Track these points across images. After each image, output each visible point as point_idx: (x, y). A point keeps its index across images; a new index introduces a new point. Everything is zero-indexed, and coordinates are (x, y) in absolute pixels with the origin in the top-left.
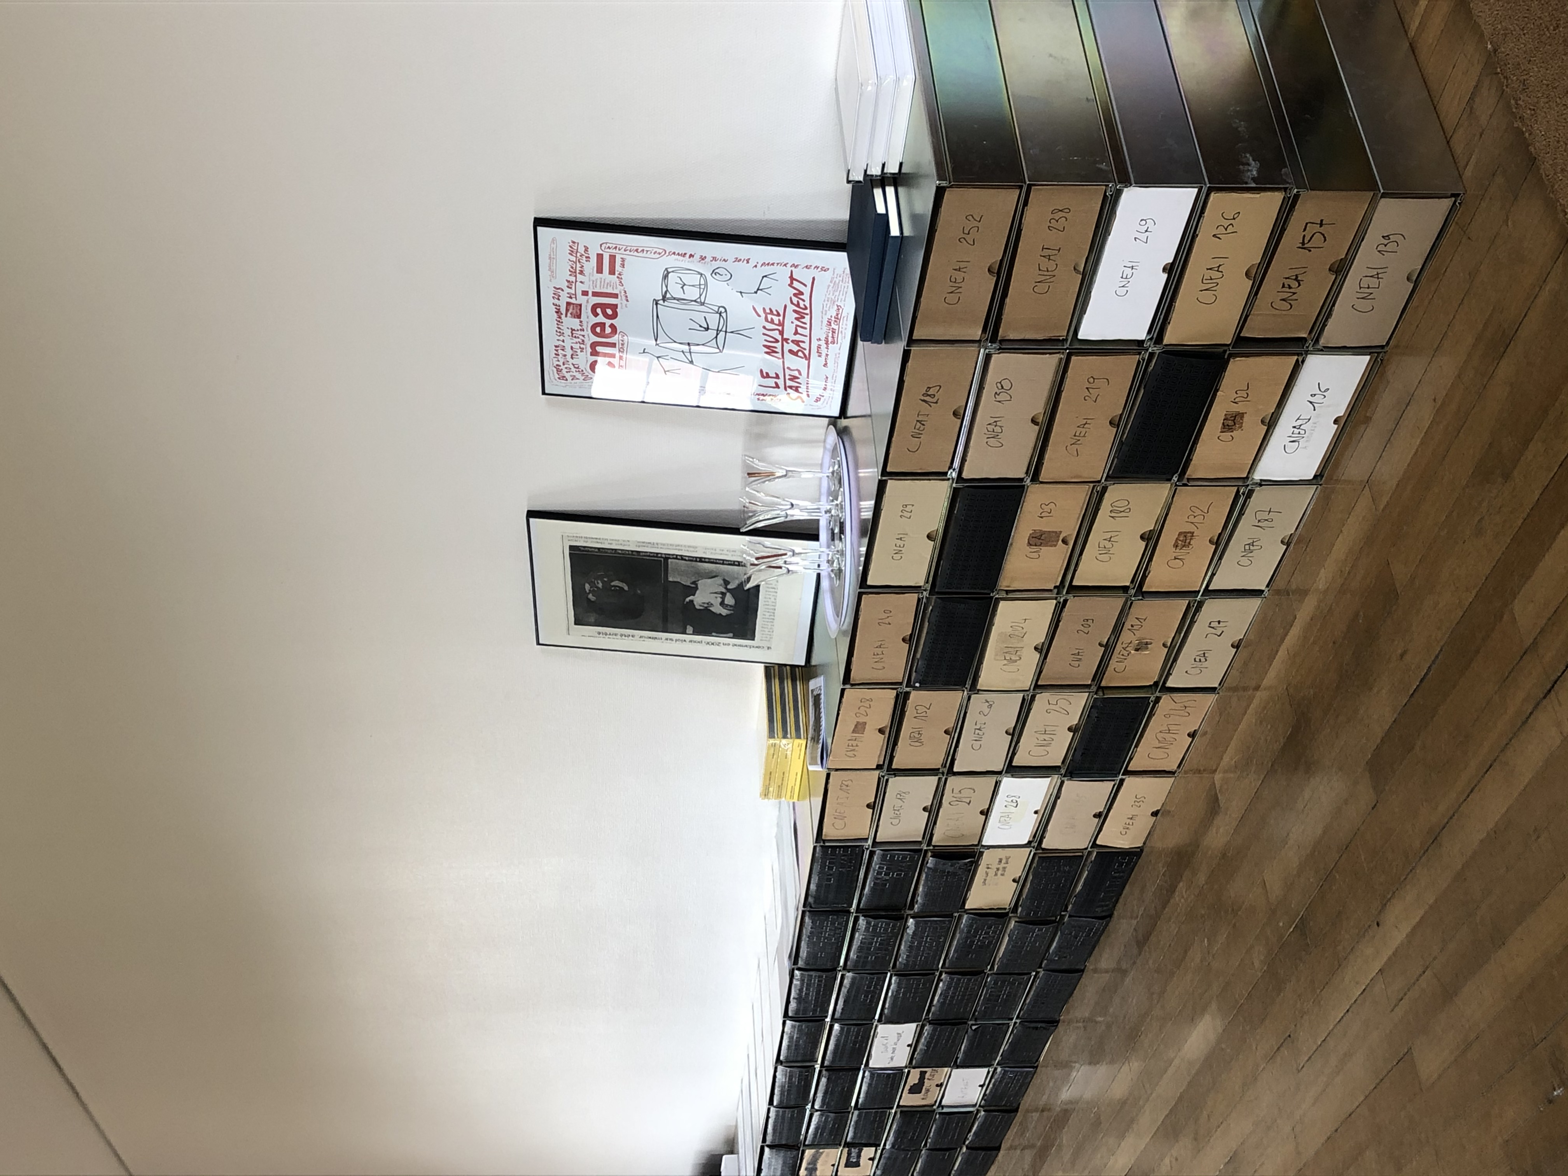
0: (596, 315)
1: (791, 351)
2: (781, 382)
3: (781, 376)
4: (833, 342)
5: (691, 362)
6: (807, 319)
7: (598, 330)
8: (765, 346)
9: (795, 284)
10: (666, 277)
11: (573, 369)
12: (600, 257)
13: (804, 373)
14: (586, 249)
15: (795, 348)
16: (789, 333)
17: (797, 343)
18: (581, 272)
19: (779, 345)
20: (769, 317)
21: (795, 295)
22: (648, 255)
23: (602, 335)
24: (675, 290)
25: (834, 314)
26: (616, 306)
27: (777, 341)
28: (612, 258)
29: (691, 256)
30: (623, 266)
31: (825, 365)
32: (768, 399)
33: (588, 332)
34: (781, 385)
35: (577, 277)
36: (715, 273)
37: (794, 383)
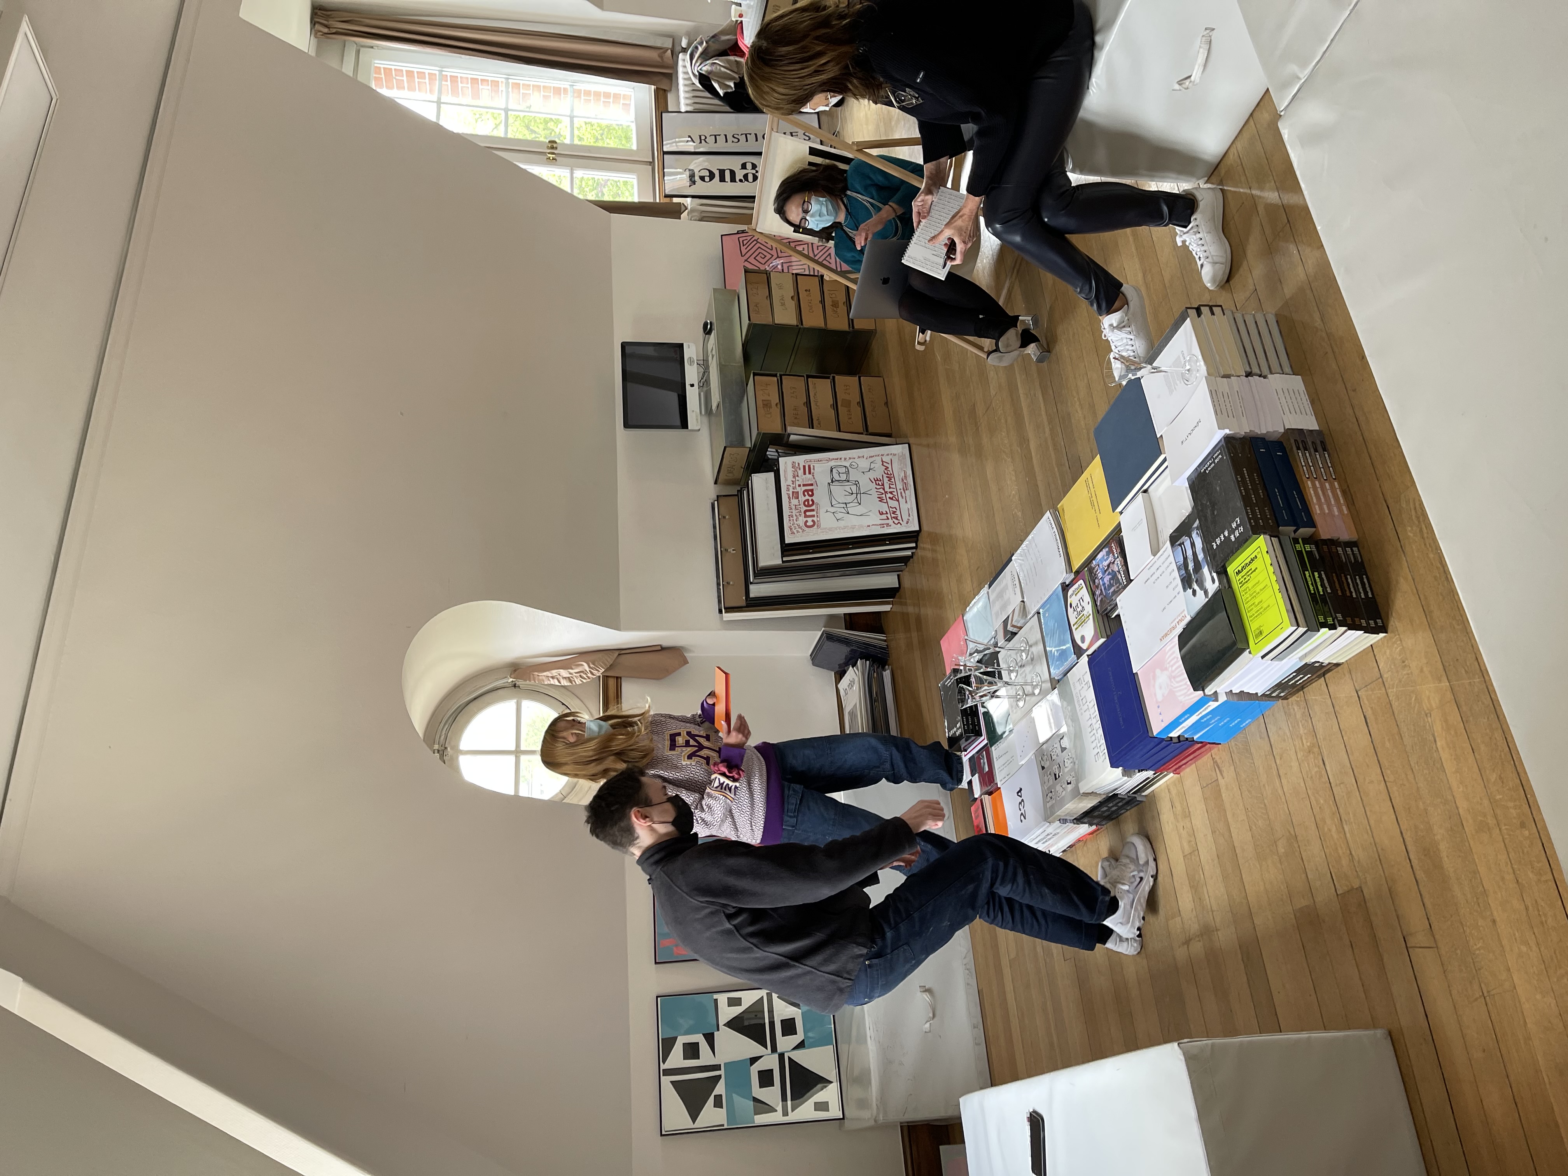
0: (805, 496)
1: (890, 498)
2: (889, 515)
3: (888, 512)
4: (907, 490)
5: (848, 513)
6: (893, 480)
7: (806, 503)
8: (878, 498)
9: (885, 464)
10: (832, 471)
11: (797, 527)
12: (804, 467)
13: (898, 508)
14: (799, 464)
15: (891, 496)
16: (887, 489)
17: (891, 493)
18: (798, 476)
19: (884, 496)
20: (877, 482)
21: (885, 469)
22: (824, 462)
23: (809, 506)
24: (836, 477)
25: (904, 475)
26: (813, 490)
27: (883, 494)
28: (809, 466)
29: (840, 459)
30: (814, 469)
31: (906, 502)
32: (885, 526)
33: (802, 506)
34: (890, 517)
35: (797, 478)
36: (851, 465)
37: (894, 515)
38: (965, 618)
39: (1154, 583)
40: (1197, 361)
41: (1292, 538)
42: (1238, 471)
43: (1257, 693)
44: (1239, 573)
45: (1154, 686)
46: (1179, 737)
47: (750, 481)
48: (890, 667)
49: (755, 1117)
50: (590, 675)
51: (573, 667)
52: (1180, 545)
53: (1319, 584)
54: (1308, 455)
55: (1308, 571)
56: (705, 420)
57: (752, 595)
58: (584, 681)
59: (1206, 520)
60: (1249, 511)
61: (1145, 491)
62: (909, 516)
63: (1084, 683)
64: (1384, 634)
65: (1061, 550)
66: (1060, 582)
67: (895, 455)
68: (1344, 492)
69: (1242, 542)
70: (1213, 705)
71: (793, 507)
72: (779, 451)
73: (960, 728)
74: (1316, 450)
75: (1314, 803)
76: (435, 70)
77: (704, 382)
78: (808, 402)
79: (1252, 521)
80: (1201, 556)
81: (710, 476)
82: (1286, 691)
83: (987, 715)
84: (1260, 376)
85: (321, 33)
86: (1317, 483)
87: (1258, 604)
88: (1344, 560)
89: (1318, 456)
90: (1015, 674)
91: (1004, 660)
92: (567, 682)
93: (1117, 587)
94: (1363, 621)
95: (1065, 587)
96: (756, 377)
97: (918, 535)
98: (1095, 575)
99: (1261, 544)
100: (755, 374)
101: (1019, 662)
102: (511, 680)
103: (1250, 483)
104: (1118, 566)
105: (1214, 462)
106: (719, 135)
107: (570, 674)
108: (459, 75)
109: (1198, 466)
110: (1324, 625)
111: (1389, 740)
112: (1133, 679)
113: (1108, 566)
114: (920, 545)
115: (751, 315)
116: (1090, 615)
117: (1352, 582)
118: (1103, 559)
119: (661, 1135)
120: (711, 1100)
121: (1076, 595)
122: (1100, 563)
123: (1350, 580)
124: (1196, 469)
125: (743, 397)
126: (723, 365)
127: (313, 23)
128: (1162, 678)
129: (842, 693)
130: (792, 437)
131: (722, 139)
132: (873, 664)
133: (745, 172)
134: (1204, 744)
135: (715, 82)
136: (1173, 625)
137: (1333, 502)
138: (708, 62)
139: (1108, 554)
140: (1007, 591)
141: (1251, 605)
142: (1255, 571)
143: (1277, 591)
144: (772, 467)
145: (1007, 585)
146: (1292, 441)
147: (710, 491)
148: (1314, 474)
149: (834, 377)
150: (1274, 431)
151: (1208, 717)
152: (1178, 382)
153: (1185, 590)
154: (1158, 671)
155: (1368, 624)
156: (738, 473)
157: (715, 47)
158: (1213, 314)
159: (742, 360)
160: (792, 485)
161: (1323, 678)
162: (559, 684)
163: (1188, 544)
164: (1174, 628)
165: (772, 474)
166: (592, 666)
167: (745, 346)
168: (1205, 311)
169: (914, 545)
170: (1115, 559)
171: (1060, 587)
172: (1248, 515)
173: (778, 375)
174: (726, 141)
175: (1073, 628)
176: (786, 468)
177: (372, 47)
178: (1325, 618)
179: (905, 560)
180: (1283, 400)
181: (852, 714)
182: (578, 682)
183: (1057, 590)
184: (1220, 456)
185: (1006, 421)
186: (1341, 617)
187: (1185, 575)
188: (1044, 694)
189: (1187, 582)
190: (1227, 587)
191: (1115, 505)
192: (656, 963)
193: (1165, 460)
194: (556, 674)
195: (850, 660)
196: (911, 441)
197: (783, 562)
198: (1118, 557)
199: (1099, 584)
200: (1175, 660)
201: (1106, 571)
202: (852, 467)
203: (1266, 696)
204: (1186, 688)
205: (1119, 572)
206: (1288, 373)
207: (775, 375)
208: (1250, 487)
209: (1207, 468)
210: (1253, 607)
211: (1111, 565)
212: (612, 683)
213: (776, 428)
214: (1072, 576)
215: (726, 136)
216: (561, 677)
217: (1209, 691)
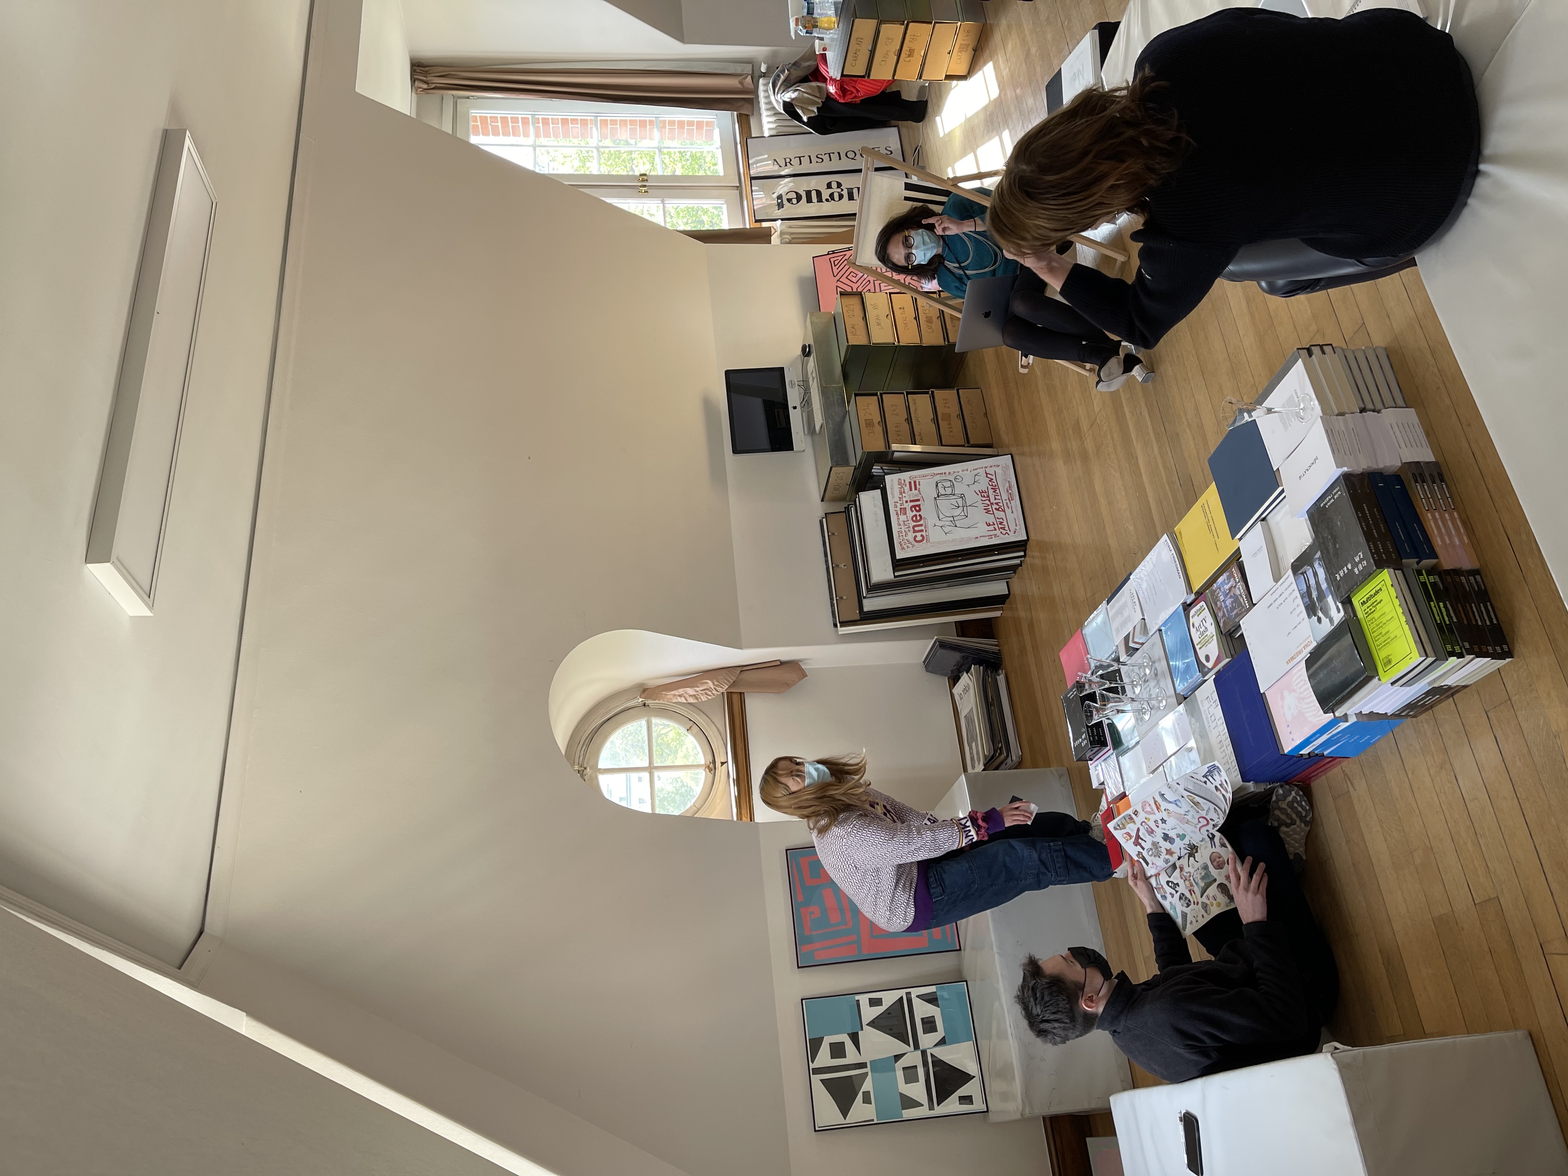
0: (912, 511)
1: (996, 509)
2: (996, 526)
3: (995, 523)
4: (1012, 500)
5: (956, 526)
6: (998, 491)
7: (914, 519)
8: (984, 509)
9: (989, 476)
10: (937, 486)
11: (907, 542)
12: (910, 483)
13: (1005, 519)
14: (904, 481)
15: (997, 507)
16: (993, 500)
17: (997, 504)
18: (904, 492)
19: (990, 507)
20: (982, 494)
21: (990, 481)
22: (929, 477)
23: (916, 521)
24: (942, 491)
25: (1008, 486)
26: (920, 505)
27: (988, 505)
28: (915, 482)
29: (945, 473)
30: (919, 485)
31: (1012, 512)
32: (993, 537)
33: (911, 521)
34: (997, 528)
35: (904, 495)
36: (955, 479)
37: (1001, 525)
38: (1083, 632)
39: (1278, 608)
40: (1311, 400)
41: (1416, 570)
42: (1357, 507)
43: (1386, 713)
44: (1363, 603)
45: (1283, 707)
46: (1309, 754)
47: (857, 499)
48: (1004, 671)
49: (903, 1111)
50: (714, 692)
51: (699, 685)
52: (1302, 574)
53: (1445, 614)
54: (1426, 487)
55: (1433, 601)
56: (809, 439)
57: (865, 609)
58: (710, 697)
59: (1328, 552)
60: (1372, 546)
61: (1264, 519)
62: (1016, 526)
63: (1212, 701)
64: (1510, 659)
65: (1180, 571)
66: (1182, 601)
67: (998, 466)
68: (1464, 523)
69: (1366, 577)
70: (1343, 725)
71: (902, 523)
72: (884, 468)
73: (1085, 739)
74: (1434, 482)
75: (1448, 816)
76: (527, 114)
77: (806, 402)
78: (909, 417)
79: (1375, 556)
80: (1324, 586)
81: (815, 493)
82: (1415, 710)
83: (1112, 726)
84: (1374, 411)
85: (421, 90)
86: (1437, 514)
87: (1385, 634)
88: (1468, 589)
89: (1436, 488)
90: (1139, 688)
91: (1127, 674)
92: (693, 700)
93: (1240, 610)
94: (1490, 648)
95: (1187, 607)
96: (857, 398)
97: (1026, 543)
98: (1217, 597)
99: (1385, 576)
100: (856, 395)
101: (1142, 677)
102: (641, 699)
103: (1371, 517)
104: (1240, 589)
105: (1333, 498)
106: (804, 157)
107: (696, 691)
108: (550, 117)
109: (1317, 501)
110: (1452, 654)
111: (1520, 759)
112: (1262, 698)
113: (1230, 589)
114: (1029, 553)
115: (848, 337)
116: (1213, 635)
117: (1478, 612)
118: (1223, 583)
119: (815, 1131)
120: (860, 1096)
121: (1198, 616)
122: (1221, 585)
123: (1474, 609)
124: (1315, 503)
125: (844, 417)
126: (824, 387)
127: (413, 80)
128: (1290, 700)
129: (957, 697)
130: (896, 454)
131: (805, 160)
132: (987, 669)
133: (831, 191)
134: (1334, 758)
135: (799, 109)
136: (1298, 650)
137: (1454, 533)
138: (790, 89)
139: (1229, 578)
140: (1127, 609)
141: (1378, 635)
142: (1380, 602)
143: (1404, 624)
144: (878, 484)
145: (1126, 602)
146: (1410, 476)
147: (818, 509)
148: (1433, 505)
149: (933, 392)
150: (1392, 466)
151: (1339, 736)
152: (1293, 419)
153: (1309, 617)
154: (1286, 693)
155: (1495, 650)
156: (844, 489)
157: (798, 73)
158: (1324, 353)
159: (842, 381)
160: (899, 502)
161: (1451, 699)
162: (685, 702)
163: (1310, 573)
164: (1300, 652)
165: (879, 491)
166: (716, 683)
167: (843, 367)
168: (1316, 351)
169: (1022, 554)
170: (1237, 583)
171: (1181, 607)
172: (1371, 550)
173: (879, 394)
174: (811, 162)
175: (1197, 647)
176: (892, 485)
177: (468, 98)
178: (1453, 647)
179: (1014, 568)
180: (1398, 433)
181: (969, 719)
182: (704, 698)
183: (1178, 610)
184: (1339, 493)
185: (1113, 438)
186: (1468, 645)
187: (1309, 603)
188: (1169, 709)
189: (1311, 609)
190: (1352, 617)
191: (1234, 533)
192: (798, 967)
193: (1283, 491)
194: (683, 693)
195: (962, 665)
196: (1014, 450)
197: (895, 577)
198: (1239, 582)
199: (1221, 606)
200: (1303, 682)
201: (1227, 594)
202: (957, 480)
203: (1397, 715)
204: (1314, 710)
205: (1241, 595)
206: (1401, 405)
207: (876, 394)
208: (1371, 522)
209: (1326, 504)
210: (1380, 636)
211: (1233, 589)
212: (736, 699)
213: (879, 446)
214: (1193, 597)
215: (810, 156)
216: (687, 695)
217: (1338, 713)
